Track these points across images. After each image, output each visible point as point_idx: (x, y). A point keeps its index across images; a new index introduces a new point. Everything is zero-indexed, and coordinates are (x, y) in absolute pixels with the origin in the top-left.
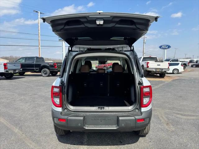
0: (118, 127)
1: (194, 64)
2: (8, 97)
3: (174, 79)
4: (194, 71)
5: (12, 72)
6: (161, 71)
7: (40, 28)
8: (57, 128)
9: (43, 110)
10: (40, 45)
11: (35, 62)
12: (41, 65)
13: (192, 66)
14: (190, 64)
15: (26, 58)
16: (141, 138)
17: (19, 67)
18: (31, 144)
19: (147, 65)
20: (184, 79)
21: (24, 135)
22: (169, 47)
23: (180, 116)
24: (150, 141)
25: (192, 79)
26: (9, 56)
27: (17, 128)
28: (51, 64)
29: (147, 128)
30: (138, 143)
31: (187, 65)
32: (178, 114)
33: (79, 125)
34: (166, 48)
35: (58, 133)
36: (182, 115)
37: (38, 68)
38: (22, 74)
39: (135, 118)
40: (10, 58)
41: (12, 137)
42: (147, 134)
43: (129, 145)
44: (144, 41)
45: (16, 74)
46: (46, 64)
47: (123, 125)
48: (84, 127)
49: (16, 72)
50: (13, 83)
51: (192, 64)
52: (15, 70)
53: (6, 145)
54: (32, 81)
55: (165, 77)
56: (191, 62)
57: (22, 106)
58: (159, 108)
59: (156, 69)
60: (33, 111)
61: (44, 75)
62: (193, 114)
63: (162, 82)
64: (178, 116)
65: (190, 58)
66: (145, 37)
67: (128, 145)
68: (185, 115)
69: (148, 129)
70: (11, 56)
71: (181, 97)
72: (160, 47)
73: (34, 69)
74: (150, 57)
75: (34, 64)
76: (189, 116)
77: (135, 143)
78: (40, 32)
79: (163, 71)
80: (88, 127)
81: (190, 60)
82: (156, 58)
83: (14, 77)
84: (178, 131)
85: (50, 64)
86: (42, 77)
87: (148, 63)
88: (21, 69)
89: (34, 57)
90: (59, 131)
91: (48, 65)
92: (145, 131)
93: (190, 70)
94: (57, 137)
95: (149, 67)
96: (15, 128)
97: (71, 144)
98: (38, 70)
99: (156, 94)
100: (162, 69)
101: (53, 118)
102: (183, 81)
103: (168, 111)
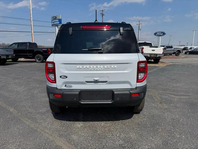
0: (113, 101)
1: (188, 51)
2: (2, 81)
3: (168, 65)
4: (188, 58)
5: (5, 57)
6: (155, 56)
7: (31, 12)
8: (52, 104)
9: (38, 92)
10: (32, 30)
11: (28, 48)
12: (35, 51)
13: (186, 53)
14: (184, 52)
15: (19, 44)
16: (135, 115)
17: (12, 53)
18: (27, 121)
19: (142, 50)
20: (178, 65)
21: (20, 114)
22: (164, 34)
23: (173, 96)
24: (144, 118)
25: (186, 64)
26: (2, 43)
27: (12, 108)
28: (45, 50)
29: (141, 104)
30: (132, 119)
31: (181, 51)
32: (172, 94)
33: (75, 99)
34: (160, 35)
35: (54, 110)
36: (174, 95)
37: (31, 54)
38: (15, 60)
39: (130, 92)
40: (2, 45)
41: (7, 115)
42: (141, 110)
43: (124, 121)
44: (139, 27)
45: (9, 59)
46: (40, 50)
47: (118, 99)
48: (80, 102)
49: (9, 57)
50: (6, 68)
51: (186, 51)
52: (7, 56)
53: (2, 122)
54: (26, 66)
55: (159, 63)
56: (185, 49)
57: (16, 88)
58: (153, 90)
59: (151, 54)
60: (28, 93)
61: (37, 61)
62: (186, 94)
63: (155, 67)
64: (171, 96)
65: (184, 46)
66: (140, 23)
67: (122, 121)
68: (178, 95)
69: (143, 105)
70: (3, 44)
71: (174, 80)
72: (155, 34)
73: (27, 55)
74: (145, 42)
75: (27, 50)
76: (182, 96)
77: (130, 119)
78: (32, 16)
79: (158, 56)
80: (83, 102)
81: (184, 47)
82: (151, 43)
83: (6, 63)
84: (171, 108)
85: (43, 50)
86: (36, 63)
87: (143, 48)
88: (14, 55)
89: (27, 43)
90: (55, 109)
91: (42, 51)
92: (140, 108)
93: (183, 57)
94: (52, 115)
95: (144, 53)
96: (10, 107)
97: (67, 121)
98: (31, 56)
99: (150, 77)
100: (157, 55)
101: (48, 94)
102: (177, 66)
103: (162, 91)
